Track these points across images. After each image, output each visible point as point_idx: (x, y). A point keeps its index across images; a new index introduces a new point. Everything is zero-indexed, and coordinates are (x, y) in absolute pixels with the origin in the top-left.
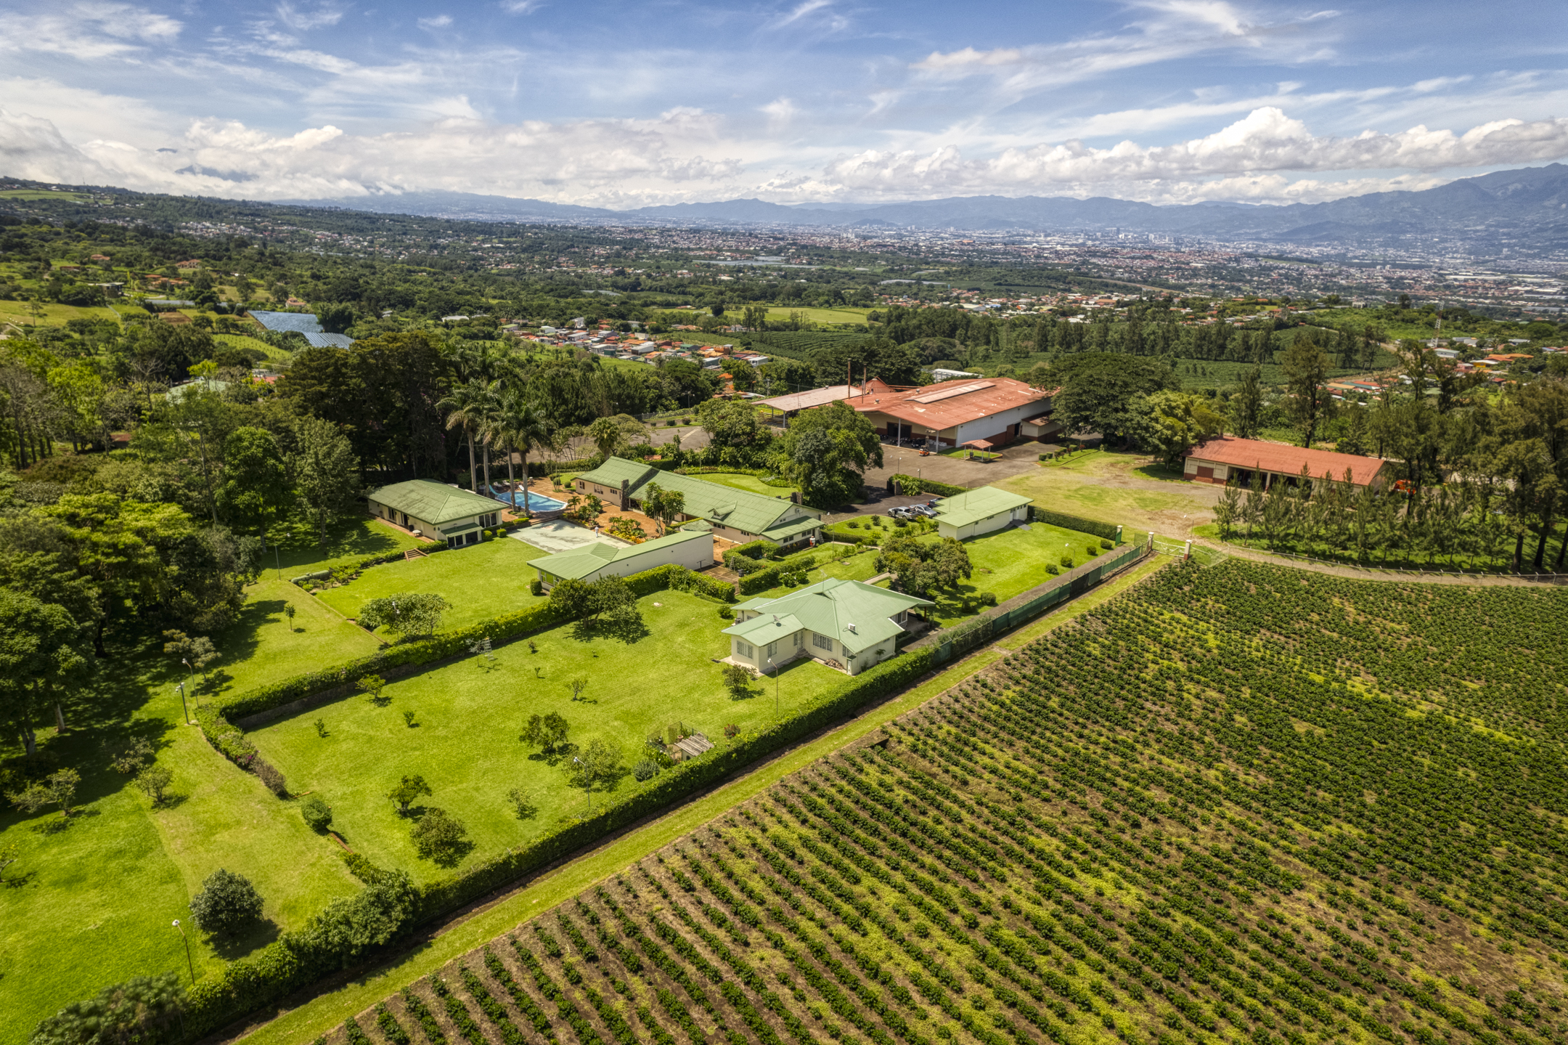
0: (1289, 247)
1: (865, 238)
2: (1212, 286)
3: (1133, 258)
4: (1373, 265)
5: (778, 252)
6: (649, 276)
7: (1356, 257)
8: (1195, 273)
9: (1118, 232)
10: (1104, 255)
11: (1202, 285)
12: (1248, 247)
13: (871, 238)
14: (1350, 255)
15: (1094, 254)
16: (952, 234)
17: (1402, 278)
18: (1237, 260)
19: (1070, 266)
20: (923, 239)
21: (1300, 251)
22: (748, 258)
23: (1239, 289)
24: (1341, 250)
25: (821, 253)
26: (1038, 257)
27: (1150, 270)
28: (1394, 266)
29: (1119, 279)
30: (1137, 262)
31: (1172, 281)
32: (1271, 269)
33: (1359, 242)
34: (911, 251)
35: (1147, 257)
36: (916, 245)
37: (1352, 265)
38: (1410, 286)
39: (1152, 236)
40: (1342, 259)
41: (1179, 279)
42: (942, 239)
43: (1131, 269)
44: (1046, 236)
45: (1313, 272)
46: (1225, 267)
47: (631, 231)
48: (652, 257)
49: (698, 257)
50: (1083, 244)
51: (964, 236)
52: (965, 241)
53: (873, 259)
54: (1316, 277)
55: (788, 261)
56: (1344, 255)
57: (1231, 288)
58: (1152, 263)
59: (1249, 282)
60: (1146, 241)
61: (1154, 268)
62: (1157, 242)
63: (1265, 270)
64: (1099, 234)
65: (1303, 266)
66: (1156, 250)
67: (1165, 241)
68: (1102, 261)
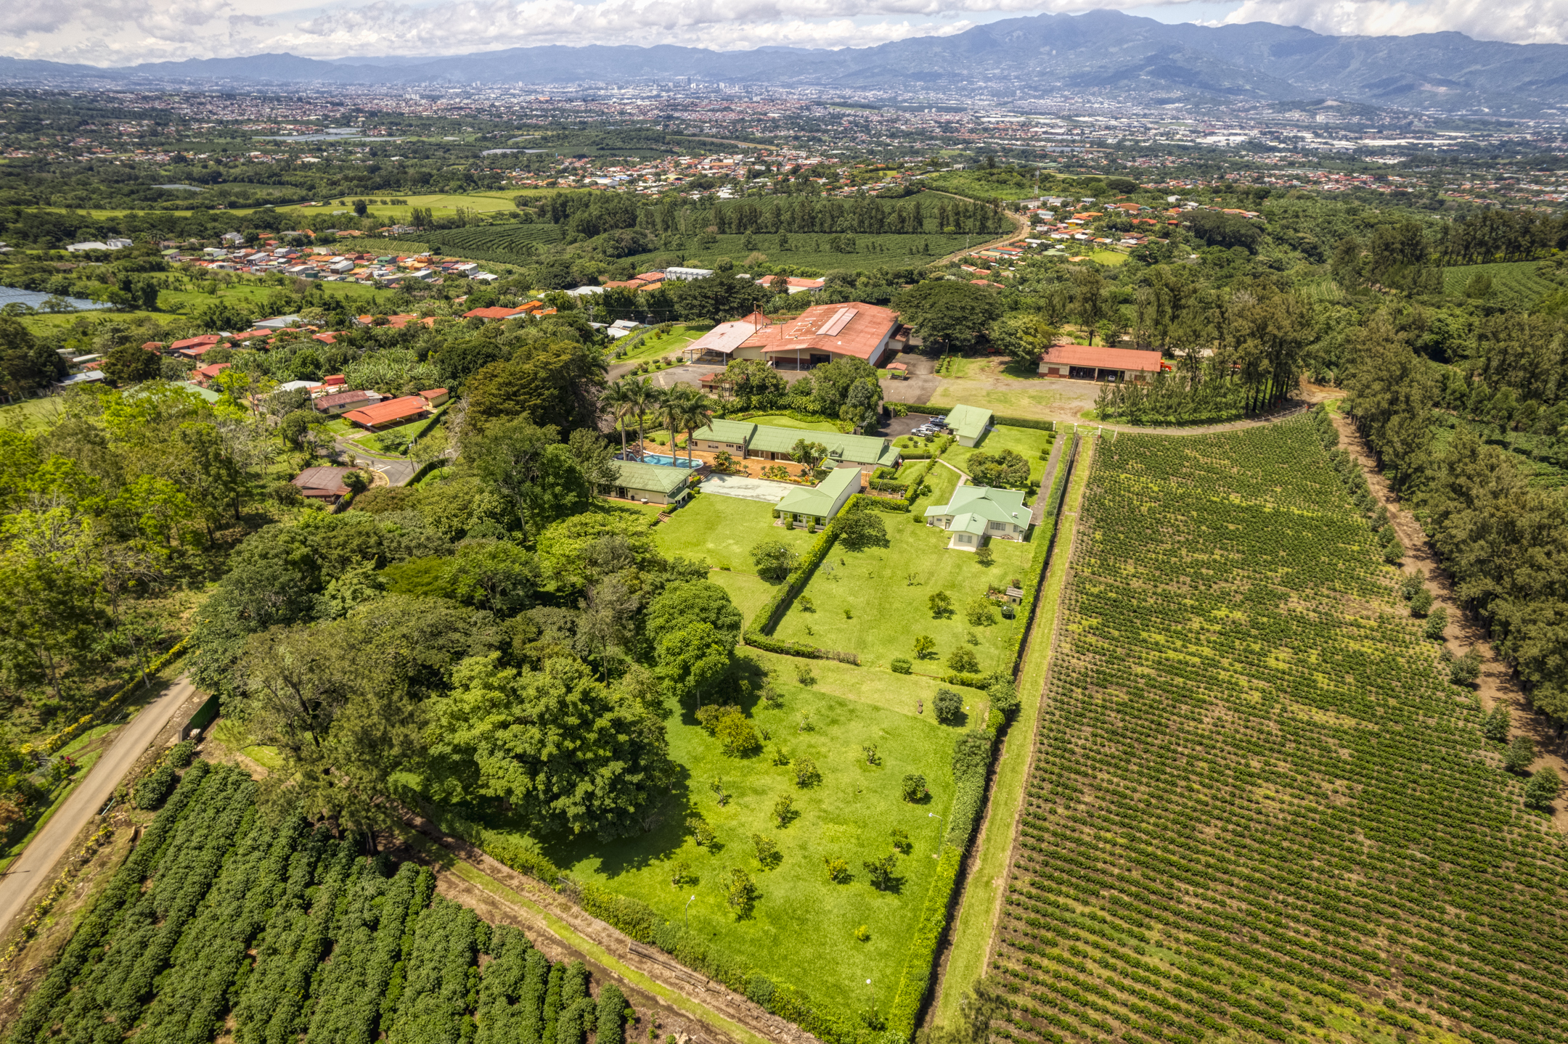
0: (848, 92)
2: (796, 138)
3: (713, 110)
4: (921, 109)
5: (346, 121)
6: (219, 162)
7: (904, 101)
8: (775, 125)
9: (690, 82)
10: (686, 108)
11: (786, 138)
12: (811, 92)
14: (899, 98)
15: (675, 107)
16: (522, 90)
17: (949, 122)
18: (808, 108)
19: (656, 122)
20: (496, 98)
21: (859, 96)
22: (317, 132)
23: (820, 140)
24: (888, 94)
25: (395, 121)
26: (621, 113)
27: (734, 122)
28: (940, 109)
29: (707, 135)
30: (719, 115)
31: (758, 135)
32: (840, 116)
33: (904, 86)
35: (726, 109)
37: (905, 109)
38: (957, 130)
39: (722, 85)
40: (893, 102)
41: (764, 132)
42: (515, 96)
43: (717, 124)
44: (620, 89)
45: (876, 118)
46: (799, 117)
47: (145, 98)
48: (199, 134)
49: (257, 133)
50: (660, 97)
51: (535, 91)
53: (456, 126)
54: (880, 123)
55: (364, 133)
56: (895, 98)
57: (813, 139)
58: (732, 116)
59: (826, 131)
60: (717, 91)
61: (737, 121)
62: (728, 91)
63: (836, 118)
64: (672, 85)
65: (867, 112)
66: (729, 99)
67: (736, 89)
68: (686, 115)
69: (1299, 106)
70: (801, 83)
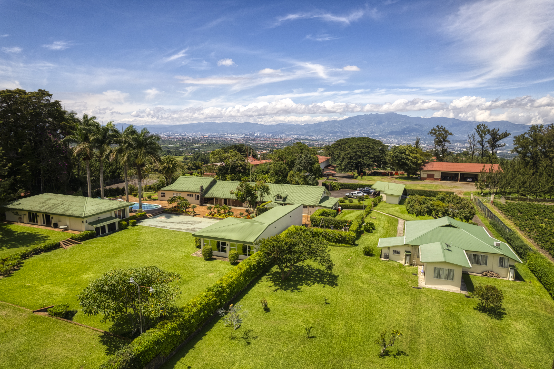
0: (307, 137)
1: (169, 136)
3: (262, 141)
7: (326, 139)
9: (255, 133)
10: (253, 140)
12: (295, 136)
13: (171, 136)
14: (324, 139)
15: (249, 140)
16: (199, 135)
18: (293, 140)
20: (190, 136)
21: (310, 138)
24: (321, 137)
26: (231, 141)
27: (268, 144)
30: (264, 142)
33: (326, 135)
34: (187, 140)
35: (266, 140)
36: (188, 138)
37: (327, 142)
39: (265, 134)
40: (322, 140)
41: (278, 146)
42: (196, 136)
44: (231, 135)
50: (244, 137)
51: (204, 135)
52: (205, 137)
54: (318, 145)
56: (323, 138)
58: (268, 142)
60: (264, 136)
61: (270, 144)
62: (267, 136)
64: (248, 134)
65: (313, 142)
66: (268, 138)
67: (270, 135)
68: (252, 142)
69: (459, 141)
70: (292, 134)
